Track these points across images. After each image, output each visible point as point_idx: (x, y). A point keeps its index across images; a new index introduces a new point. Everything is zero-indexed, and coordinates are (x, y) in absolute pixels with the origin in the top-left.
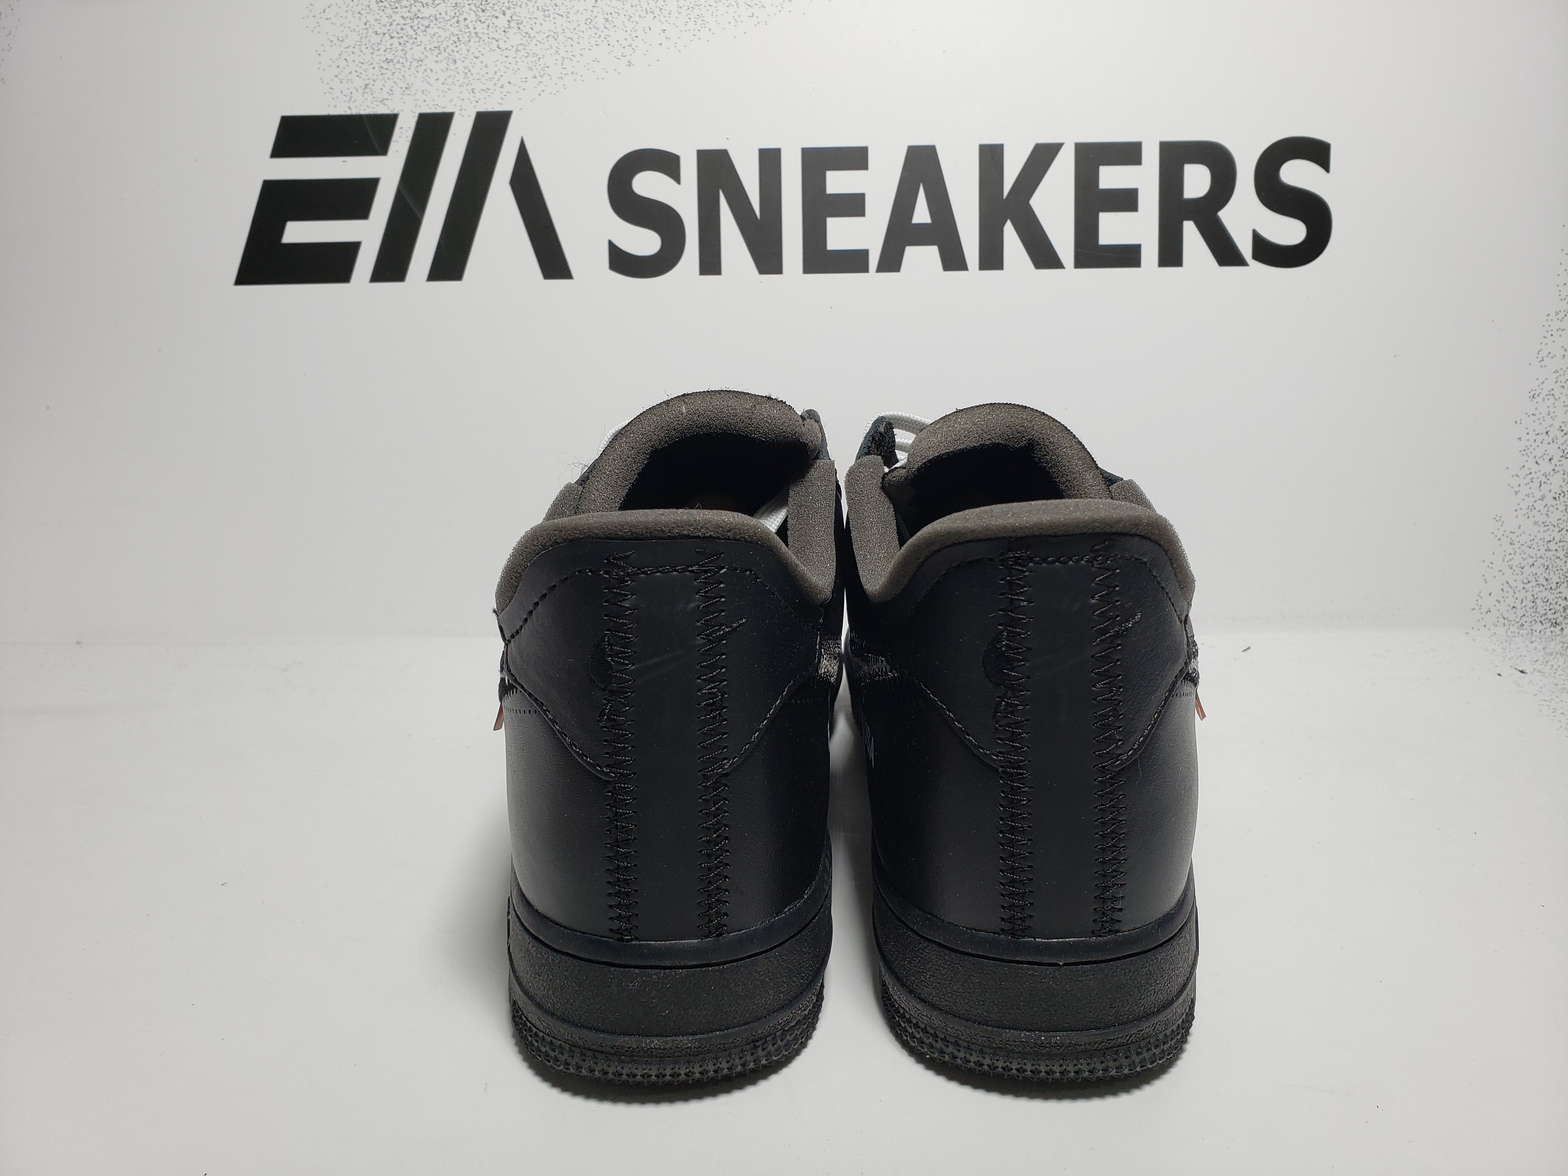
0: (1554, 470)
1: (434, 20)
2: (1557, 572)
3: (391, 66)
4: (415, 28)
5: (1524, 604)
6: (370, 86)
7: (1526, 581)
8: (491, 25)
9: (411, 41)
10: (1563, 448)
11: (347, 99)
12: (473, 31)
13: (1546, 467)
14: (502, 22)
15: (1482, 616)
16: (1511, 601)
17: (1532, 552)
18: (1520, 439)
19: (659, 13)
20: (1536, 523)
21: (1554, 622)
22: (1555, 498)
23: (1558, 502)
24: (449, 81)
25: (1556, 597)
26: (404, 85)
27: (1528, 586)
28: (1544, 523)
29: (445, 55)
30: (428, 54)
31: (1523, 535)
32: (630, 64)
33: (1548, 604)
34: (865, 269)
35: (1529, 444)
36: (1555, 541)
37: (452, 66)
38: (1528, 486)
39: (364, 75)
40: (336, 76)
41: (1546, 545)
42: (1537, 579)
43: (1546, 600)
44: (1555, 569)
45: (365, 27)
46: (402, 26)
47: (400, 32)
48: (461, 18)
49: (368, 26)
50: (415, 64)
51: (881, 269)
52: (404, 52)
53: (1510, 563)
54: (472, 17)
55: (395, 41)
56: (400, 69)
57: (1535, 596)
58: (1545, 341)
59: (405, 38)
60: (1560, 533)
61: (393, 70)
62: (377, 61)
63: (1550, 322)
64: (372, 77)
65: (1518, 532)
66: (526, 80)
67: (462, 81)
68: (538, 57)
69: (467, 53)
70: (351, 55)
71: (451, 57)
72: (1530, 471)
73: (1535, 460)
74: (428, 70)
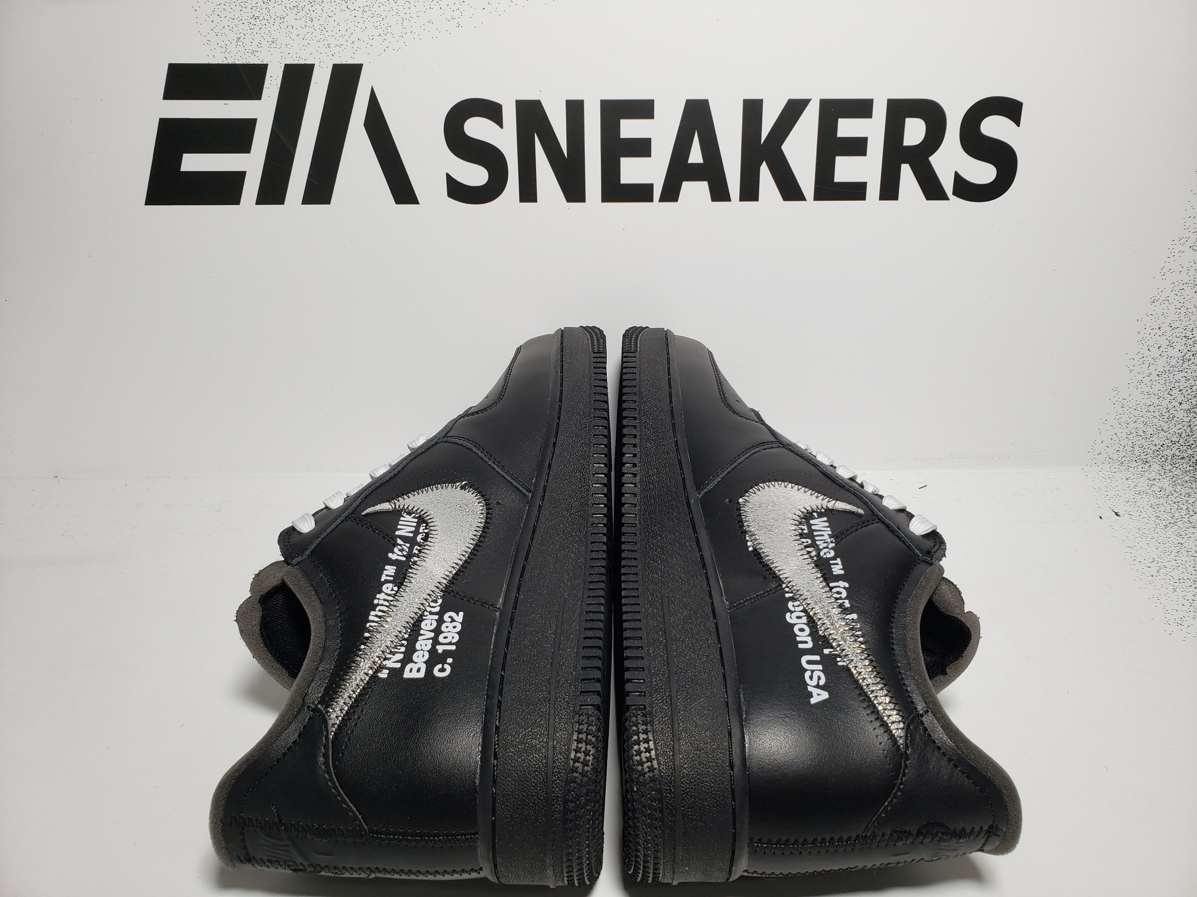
0: (1160, 355)
2: (1152, 427)
3: (258, 23)
5: (1125, 449)
6: (241, 39)
7: (1129, 433)
10: (1170, 340)
11: (223, 50)
13: (1155, 353)
15: (1094, 457)
16: (1116, 447)
17: (1136, 413)
18: (1139, 332)
20: (1142, 392)
21: (1145, 460)
22: (1158, 375)
23: (1160, 378)
24: (308, 36)
25: (1149, 444)
26: (270, 40)
27: (1130, 437)
28: (1148, 393)
29: (302, 14)
30: (289, 12)
31: (1131, 400)
32: (458, 25)
33: (1143, 448)
34: (651, 200)
35: (1145, 336)
36: (1154, 405)
37: (309, 24)
38: (1140, 366)
39: (235, 29)
40: (212, 30)
41: (1147, 408)
42: (1137, 432)
43: (1141, 446)
44: (1151, 425)
50: (278, 21)
51: (662, 199)
53: (1120, 421)
56: (265, 25)
57: (1134, 443)
58: (1168, 260)
60: (1159, 400)
61: (260, 26)
62: (245, 16)
63: (1173, 246)
64: (243, 32)
65: (1128, 399)
66: (373, 37)
67: (318, 38)
68: (382, 17)
69: (322, 13)
70: (223, 11)
71: (309, 15)
72: (1143, 356)
73: (1148, 347)
74: (290, 27)
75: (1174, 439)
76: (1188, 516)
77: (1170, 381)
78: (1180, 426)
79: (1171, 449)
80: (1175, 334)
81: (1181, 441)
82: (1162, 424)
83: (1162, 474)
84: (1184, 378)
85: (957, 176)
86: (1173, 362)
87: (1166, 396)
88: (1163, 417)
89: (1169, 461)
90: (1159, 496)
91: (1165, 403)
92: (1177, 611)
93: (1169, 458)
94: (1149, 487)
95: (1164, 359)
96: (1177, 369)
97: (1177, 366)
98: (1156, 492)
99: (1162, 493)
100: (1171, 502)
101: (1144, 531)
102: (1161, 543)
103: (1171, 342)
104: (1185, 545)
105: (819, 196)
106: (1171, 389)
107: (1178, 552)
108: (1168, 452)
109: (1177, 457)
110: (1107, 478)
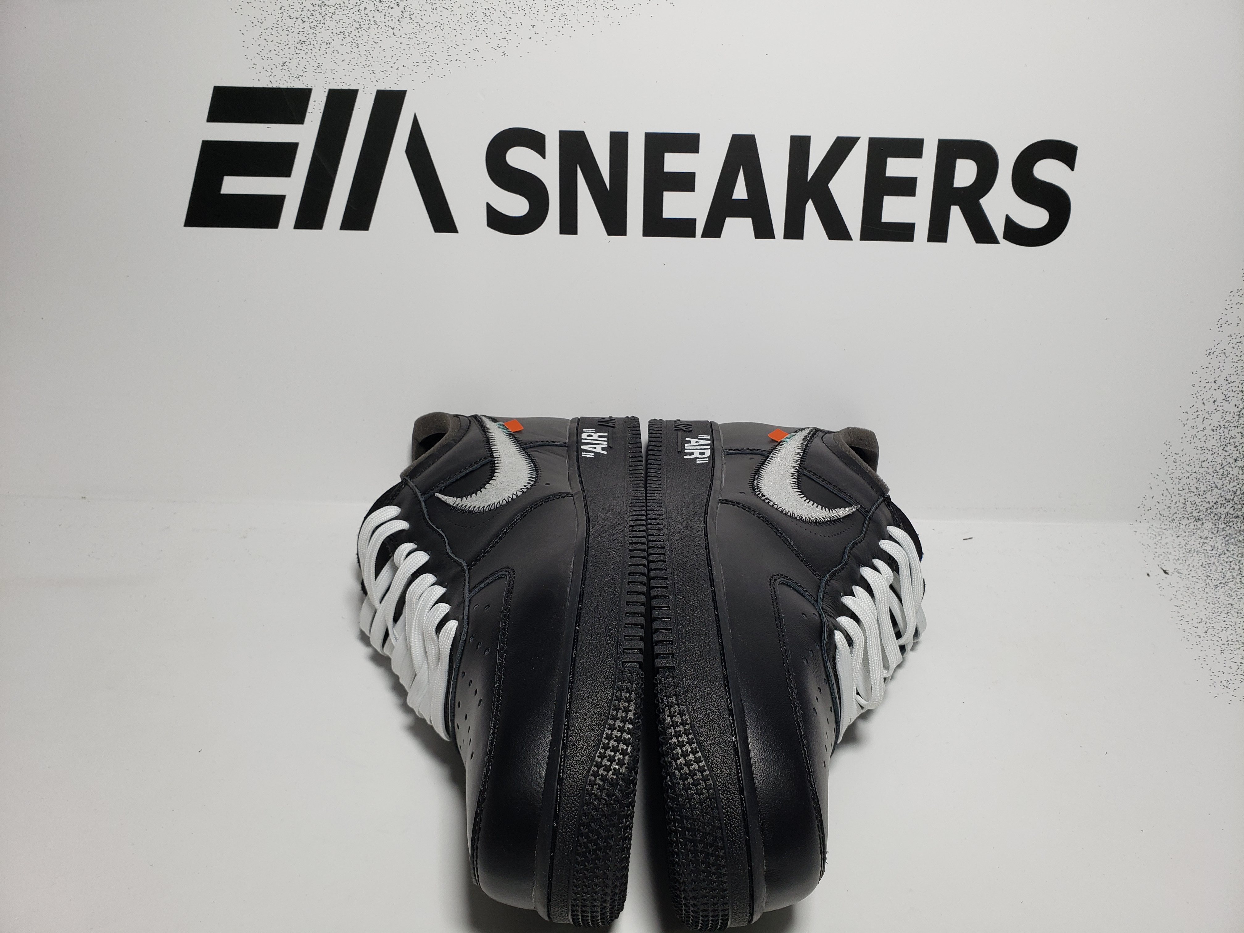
0: (1215, 409)
1: (339, 8)
2: (1205, 483)
3: (304, 48)
4: (323, 14)
5: (1177, 505)
6: (287, 63)
7: (1181, 489)
8: (387, 14)
9: (320, 26)
10: (1226, 394)
11: (269, 74)
12: (372, 19)
13: (1210, 407)
14: (397, 12)
15: (1144, 512)
16: (1167, 503)
17: (1189, 468)
18: (1193, 385)
19: (530, 10)
20: (1195, 447)
21: (1197, 518)
22: (1213, 430)
23: (1215, 433)
24: (353, 62)
25: (1202, 501)
26: (316, 64)
27: (1182, 493)
28: (1201, 448)
29: (349, 39)
30: (335, 38)
31: (1184, 455)
32: (504, 54)
33: (1195, 505)
34: (693, 235)
35: (1200, 389)
36: (1208, 461)
37: (355, 49)
38: (1194, 420)
39: (281, 54)
40: (258, 54)
41: (1200, 464)
42: (1190, 488)
43: (1194, 503)
44: (1204, 481)
45: (280, 11)
46: (312, 12)
47: (310, 17)
48: (362, 7)
49: (282, 11)
50: (324, 46)
52: (314, 35)
53: (1172, 476)
54: (371, 7)
55: (306, 25)
56: (311, 50)
57: (1186, 500)
58: (1226, 312)
59: (315, 23)
60: (1213, 456)
61: (306, 51)
62: (292, 42)
63: (1231, 298)
64: (289, 56)
65: (1181, 454)
66: (417, 64)
67: (364, 63)
68: (427, 44)
69: (368, 39)
70: (270, 35)
71: (355, 41)
72: (1197, 409)
73: (1203, 401)
74: (335, 52)
75: (1228, 497)
76: (1240, 576)
77: (1225, 436)
78: (1235, 484)
79: (1224, 507)
80: (1231, 388)
81: (1236, 499)
82: (1217, 481)
83: (1215, 532)
84: (1240, 434)
85: (1008, 219)
86: (1229, 417)
87: (1221, 451)
88: (1216, 474)
89: (1222, 519)
90: (1211, 555)
91: (1219, 460)
92: (1224, 673)
93: (1223, 517)
94: (1200, 546)
95: (1219, 413)
96: (1232, 425)
97: (1232, 421)
98: (1208, 551)
99: (1214, 552)
100: (1222, 562)
101: (1193, 590)
102: (1211, 603)
103: (1227, 396)
104: (1235, 606)
106: (1226, 445)
107: (1228, 613)
108: (1221, 510)
109: (1231, 516)
110: (1157, 535)
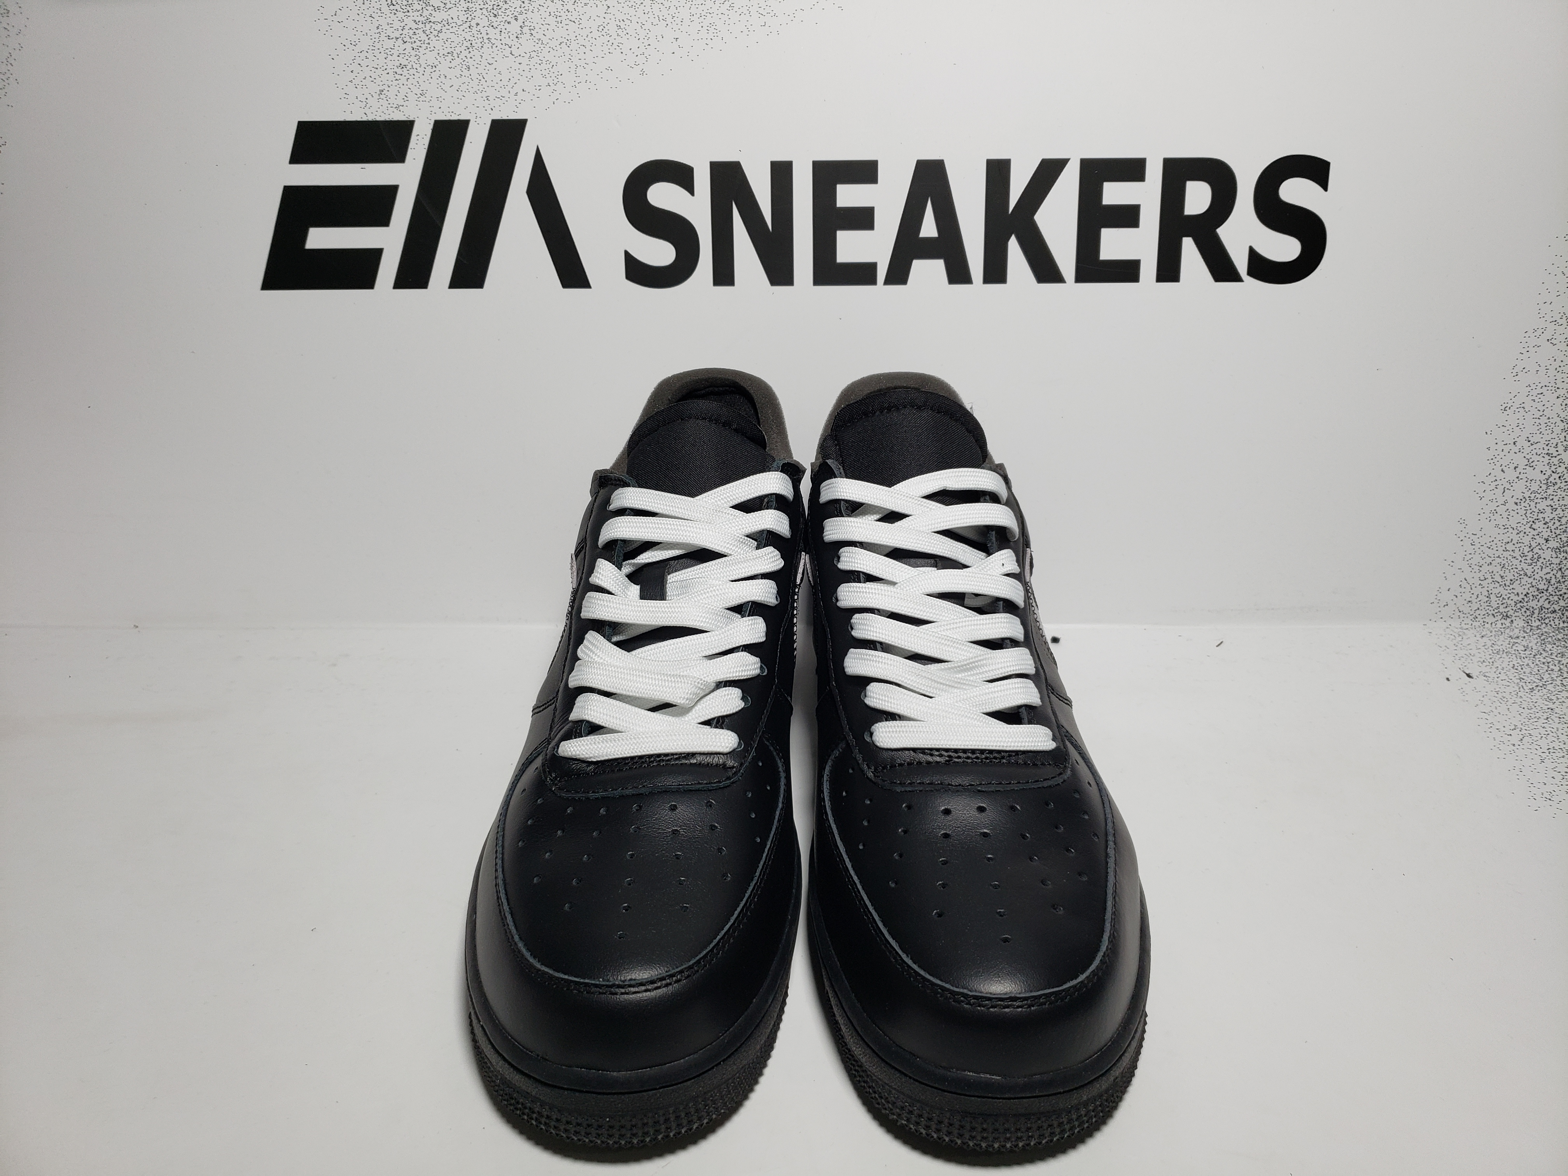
0: (1518, 478)
1: (446, 25)
2: (1512, 571)
3: (405, 72)
4: (428, 32)
5: (1479, 599)
6: (385, 92)
7: (1482, 578)
8: (503, 31)
9: (424, 46)
10: (1529, 458)
11: (363, 105)
12: (486, 37)
13: (1511, 474)
14: (515, 27)
15: (1439, 609)
16: (1467, 596)
17: (1490, 552)
18: (1489, 449)
19: (672, 21)
20: (1497, 526)
21: (1505, 614)
22: (1516, 504)
23: (1519, 507)
24: (464, 88)
25: (1509, 593)
26: (419, 92)
27: (1484, 583)
28: (1504, 526)
29: (458, 61)
30: (442, 60)
31: (1484, 536)
32: (643, 72)
33: (1501, 599)
35: (1496, 453)
36: (1513, 542)
37: (466, 73)
38: (1493, 492)
39: (378, 80)
40: (351, 81)
41: (1504, 546)
42: (1493, 576)
43: (1499, 595)
44: (1510, 568)
45: (378, 31)
46: (415, 30)
47: (412, 36)
48: (473, 23)
49: (380, 30)
50: (429, 69)
51: (888, 281)
52: (418, 57)
53: (1470, 562)
54: (484, 22)
55: (408, 46)
56: (414, 75)
57: (1490, 592)
58: (1522, 357)
59: (418, 43)
60: (1518, 535)
61: (408, 76)
62: (390, 66)
63: (1527, 339)
64: (387, 83)
65: (1479, 534)
66: (540, 87)
67: (476, 88)
68: (551, 64)
69: (481, 60)
70: (365, 59)
71: (465, 63)
72: (1495, 478)
73: (1501, 468)
74: (442, 76)
75: (1541, 587)
76: (1561, 678)
77: (1531, 511)
78: (1548, 570)
79: (1537, 600)
80: (1534, 450)
81: (1550, 589)
82: (1525, 566)
83: (1528, 631)
84: (1550, 507)
85: (1252, 252)
86: (1535, 487)
87: (1528, 530)
88: (1524, 558)
89: (1535, 615)
90: (1524, 656)
91: (1526, 540)
92: (1545, 784)
93: (1536, 612)
94: (1510, 646)
95: (1523, 482)
96: (1539, 496)
97: (1539, 492)
98: (1520, 652)
99: (1527, 652)
100: (1538, 663)
101: (1504, 694)
102: (1526, 708)
103: (1531, 461)
104: (1556, 710)
105: (1082, 276)
106: (1533, 522)
107: (1547, 718)
108: (1533, 604)
109: (1546, 611)
110: (1457, 635)
